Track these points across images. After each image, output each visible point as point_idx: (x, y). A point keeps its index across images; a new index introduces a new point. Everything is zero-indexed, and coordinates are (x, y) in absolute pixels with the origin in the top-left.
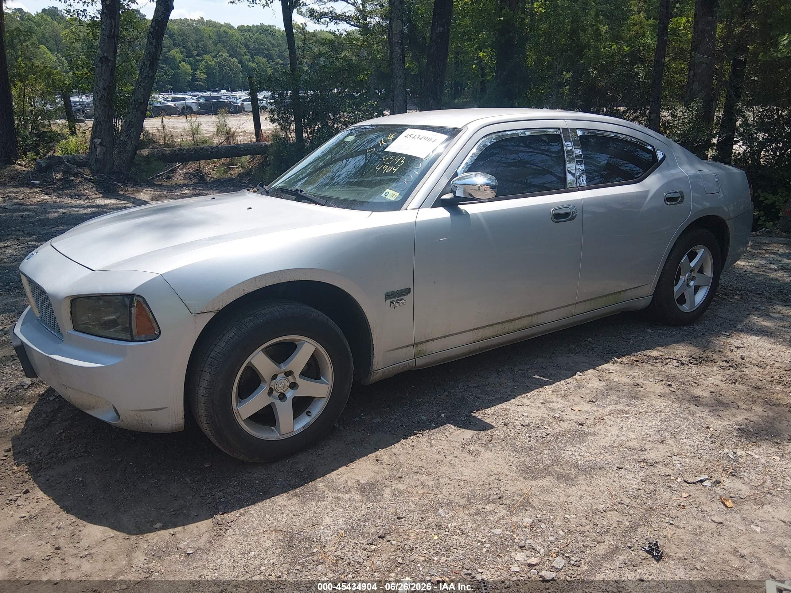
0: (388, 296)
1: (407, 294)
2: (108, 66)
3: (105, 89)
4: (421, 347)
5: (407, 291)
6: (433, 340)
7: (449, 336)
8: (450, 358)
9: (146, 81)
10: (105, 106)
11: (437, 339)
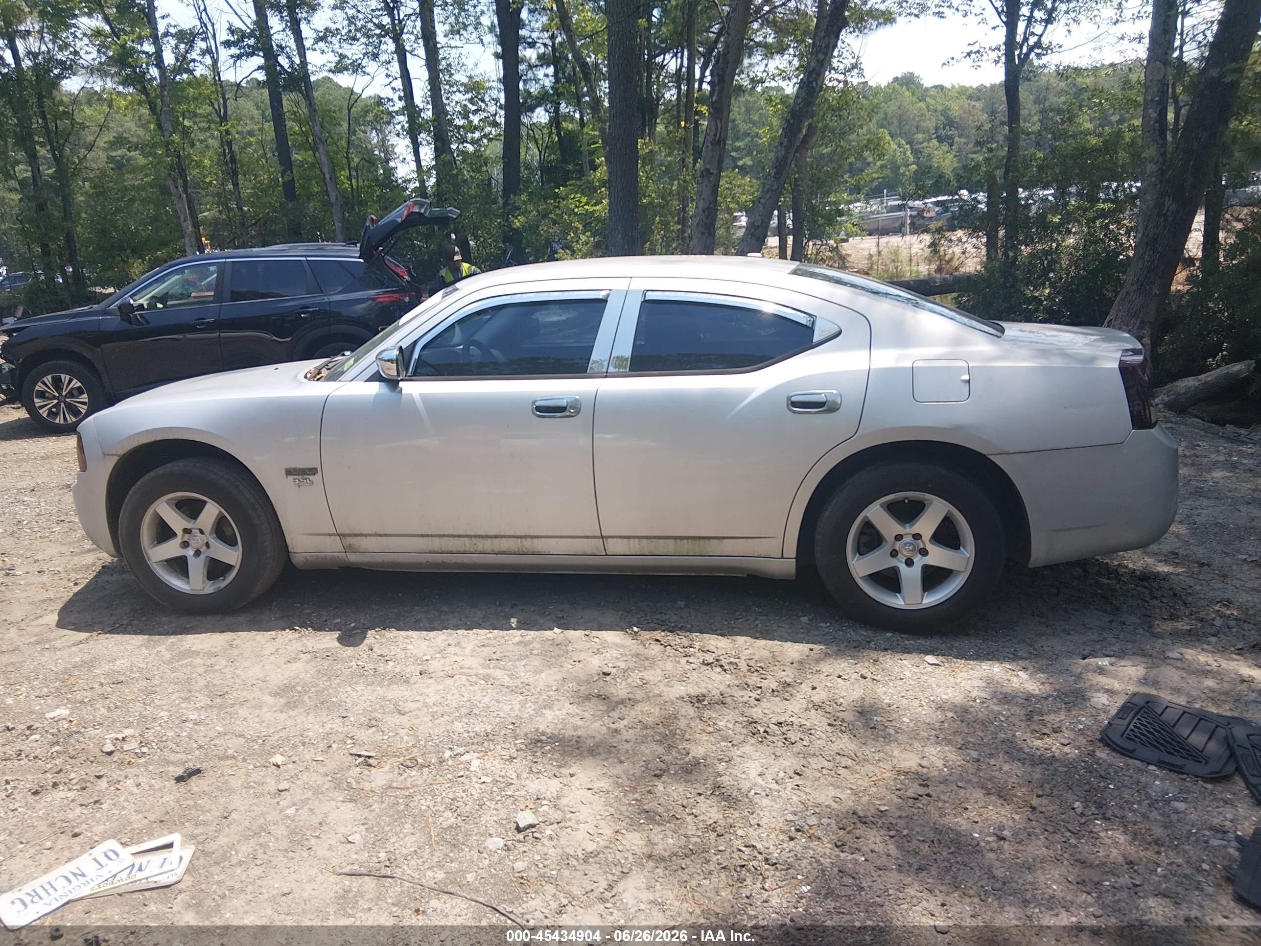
0: (289, 472)
1: (314, 474)
2: (709, 181)
3: (704, 211)
4: (349, 541)
5: (313, 471)
6: (362, 535)
7: (386, 535)
8: (399, 564)
9: (768, 197)
10: (703, 233)
11: (370, 535)
